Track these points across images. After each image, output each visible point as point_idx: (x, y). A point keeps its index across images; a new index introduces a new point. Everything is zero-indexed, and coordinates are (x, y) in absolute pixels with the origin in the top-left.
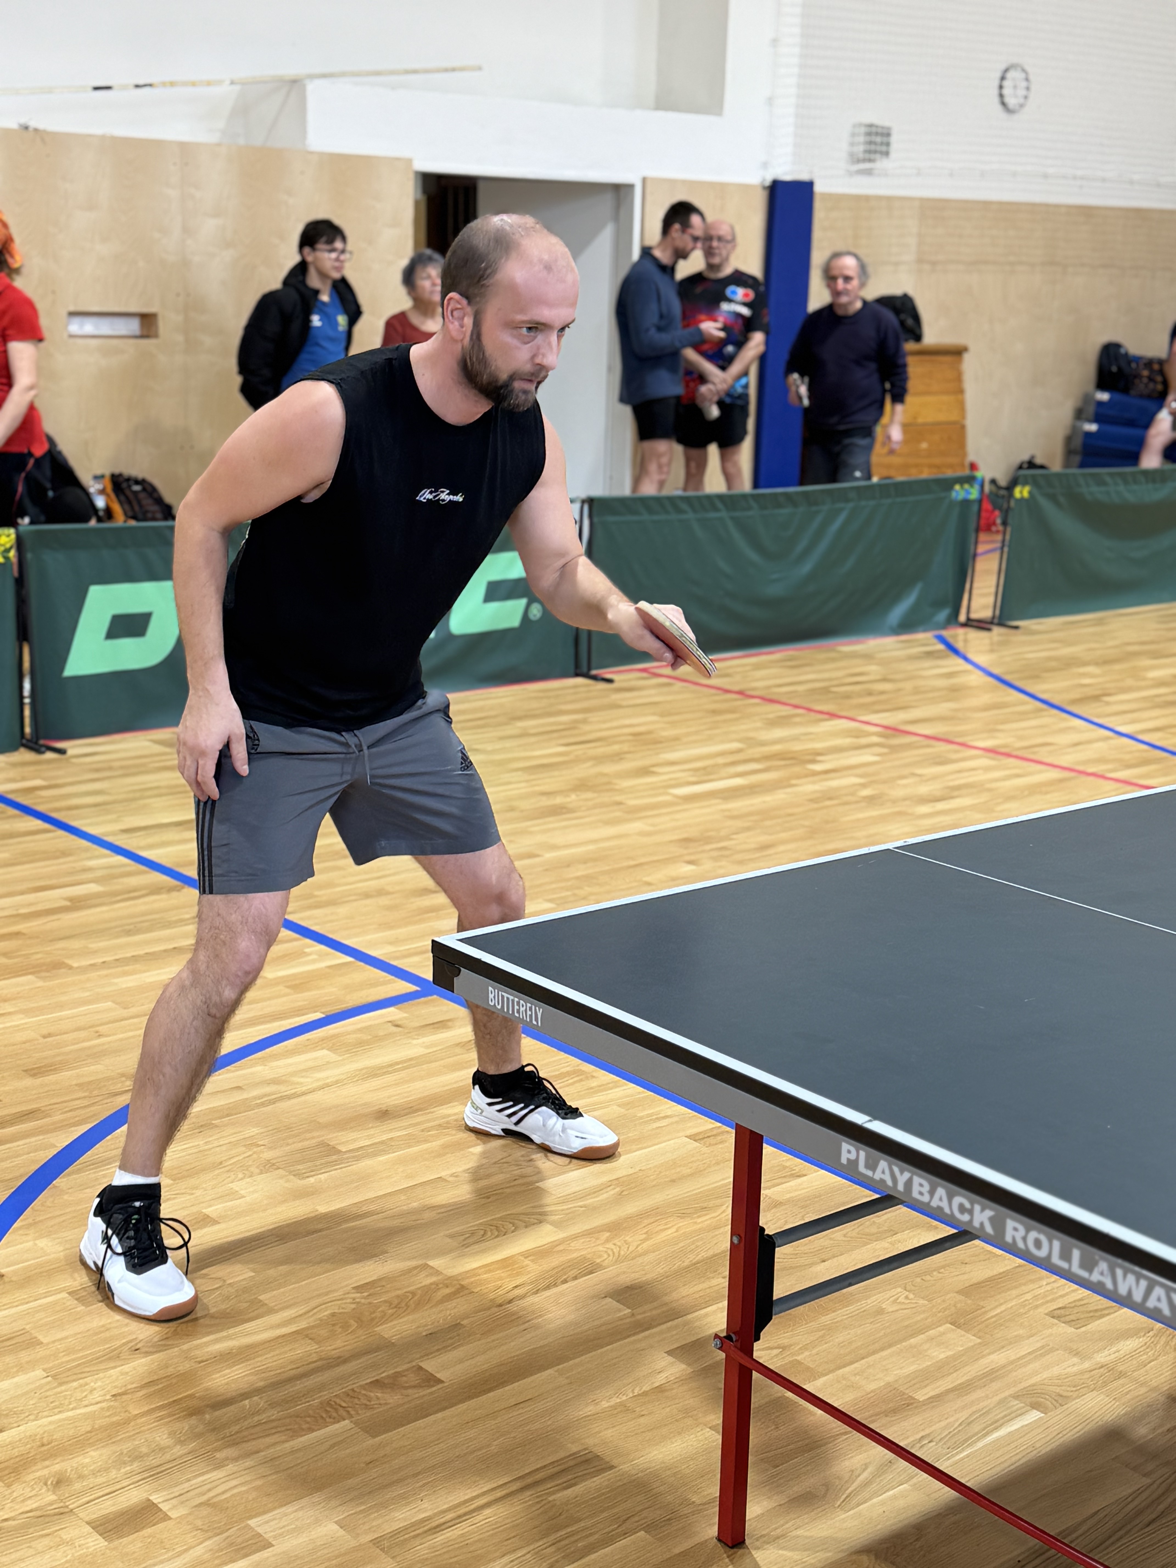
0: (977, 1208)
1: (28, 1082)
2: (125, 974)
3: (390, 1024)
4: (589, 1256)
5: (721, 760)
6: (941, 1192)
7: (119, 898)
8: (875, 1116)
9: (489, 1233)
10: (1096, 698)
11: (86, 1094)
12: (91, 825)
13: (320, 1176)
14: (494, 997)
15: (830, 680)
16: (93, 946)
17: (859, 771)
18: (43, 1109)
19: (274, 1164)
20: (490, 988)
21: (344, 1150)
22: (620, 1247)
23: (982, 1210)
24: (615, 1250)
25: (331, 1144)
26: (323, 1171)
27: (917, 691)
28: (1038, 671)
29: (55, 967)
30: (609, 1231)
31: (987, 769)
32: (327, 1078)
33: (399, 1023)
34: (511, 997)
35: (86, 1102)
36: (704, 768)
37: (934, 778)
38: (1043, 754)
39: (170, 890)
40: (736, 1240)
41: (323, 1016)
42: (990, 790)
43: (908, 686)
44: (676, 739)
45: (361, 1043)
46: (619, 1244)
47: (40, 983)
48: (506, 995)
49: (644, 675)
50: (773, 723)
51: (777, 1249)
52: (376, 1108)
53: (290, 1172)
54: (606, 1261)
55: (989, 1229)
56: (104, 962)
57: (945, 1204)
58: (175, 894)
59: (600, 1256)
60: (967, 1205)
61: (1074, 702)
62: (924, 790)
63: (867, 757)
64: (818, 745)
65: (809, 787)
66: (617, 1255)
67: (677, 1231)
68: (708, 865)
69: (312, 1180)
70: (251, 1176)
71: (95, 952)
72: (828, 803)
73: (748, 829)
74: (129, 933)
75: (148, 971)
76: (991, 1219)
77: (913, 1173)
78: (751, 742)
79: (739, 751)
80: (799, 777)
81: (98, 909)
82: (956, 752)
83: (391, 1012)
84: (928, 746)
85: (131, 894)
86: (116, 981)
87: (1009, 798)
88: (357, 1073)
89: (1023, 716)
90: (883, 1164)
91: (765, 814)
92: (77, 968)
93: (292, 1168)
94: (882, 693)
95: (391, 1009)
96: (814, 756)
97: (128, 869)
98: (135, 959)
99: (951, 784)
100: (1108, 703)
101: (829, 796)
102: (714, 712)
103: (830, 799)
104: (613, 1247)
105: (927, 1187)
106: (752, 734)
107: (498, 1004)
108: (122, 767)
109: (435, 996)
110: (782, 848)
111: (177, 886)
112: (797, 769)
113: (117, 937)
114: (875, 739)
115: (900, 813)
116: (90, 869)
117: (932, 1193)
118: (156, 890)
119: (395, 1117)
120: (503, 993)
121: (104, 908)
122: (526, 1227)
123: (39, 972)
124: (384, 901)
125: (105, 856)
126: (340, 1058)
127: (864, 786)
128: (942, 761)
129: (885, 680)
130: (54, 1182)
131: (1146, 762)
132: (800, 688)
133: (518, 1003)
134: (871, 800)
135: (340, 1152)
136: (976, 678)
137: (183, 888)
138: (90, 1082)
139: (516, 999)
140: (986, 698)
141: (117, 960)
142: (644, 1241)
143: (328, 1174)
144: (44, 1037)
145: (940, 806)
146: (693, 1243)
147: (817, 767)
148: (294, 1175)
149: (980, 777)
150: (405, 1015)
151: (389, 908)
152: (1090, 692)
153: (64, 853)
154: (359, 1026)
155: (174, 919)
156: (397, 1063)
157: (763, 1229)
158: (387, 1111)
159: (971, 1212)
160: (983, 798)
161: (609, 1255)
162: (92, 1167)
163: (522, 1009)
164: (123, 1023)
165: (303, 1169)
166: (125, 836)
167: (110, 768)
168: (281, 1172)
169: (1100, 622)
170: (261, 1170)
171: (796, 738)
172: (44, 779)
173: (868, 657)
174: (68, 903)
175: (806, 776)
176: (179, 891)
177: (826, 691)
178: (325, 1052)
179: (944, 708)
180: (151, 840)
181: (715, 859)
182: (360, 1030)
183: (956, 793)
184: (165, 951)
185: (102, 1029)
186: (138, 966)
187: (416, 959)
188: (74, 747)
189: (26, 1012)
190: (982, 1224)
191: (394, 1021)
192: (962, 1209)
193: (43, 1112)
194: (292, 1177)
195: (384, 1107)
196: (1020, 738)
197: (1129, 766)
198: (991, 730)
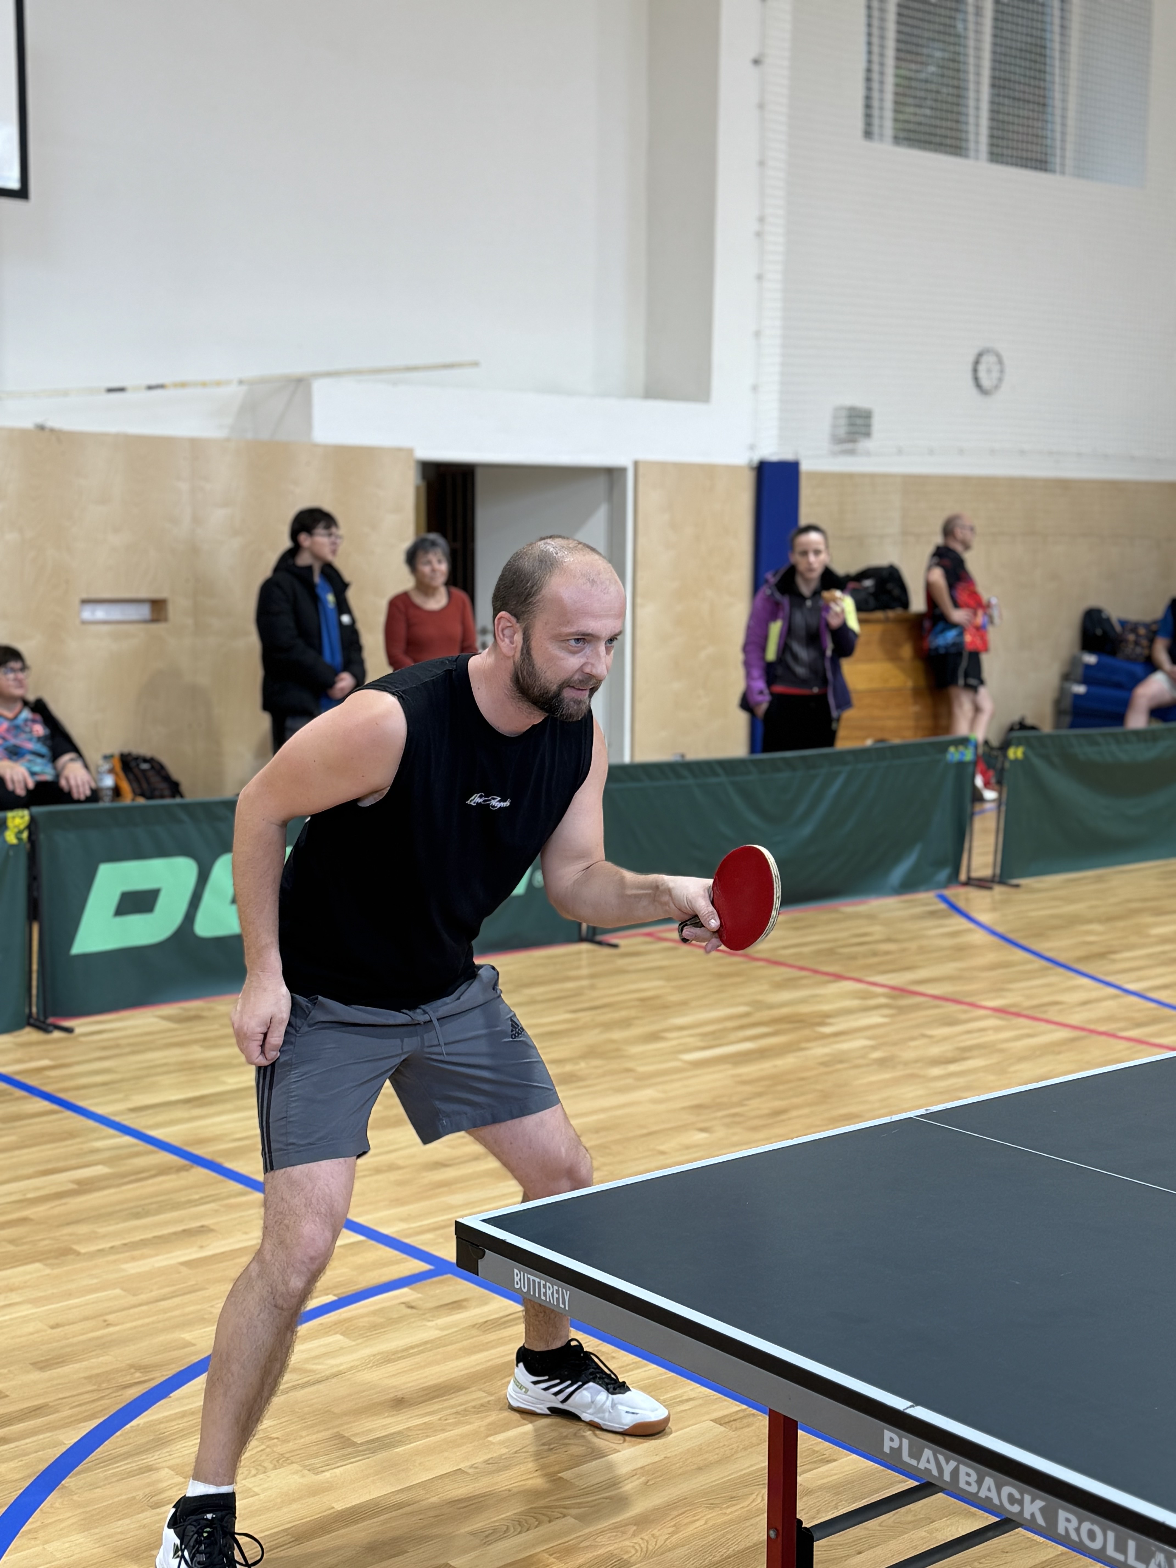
0: (1027, 1498)
1: (36, 1376)
2: (134, 1259)
3: (403, 1306)
4: (615, 1552)
5: (729, 1024)
6: (989, 1481)
7: (126, 1180)
8: (917, 1402)
9: (512, 1529)
10: (1102, 956)
11: (95, 1387)
12: (97, 1104)
13: (336, 1470)
14: (520, 1280)
15: (835, 940)
16: (102, 1230)
17: (869, 1033)
18: (51, 1404)
19: (288, 1459)
20: (516, 1271)
21: (359, 1442)
22: (647, 1542)
23: (1032, 1501)
24: (642, 1545)
25: (346, 1435)
26: (339, 1464)
27: (922, 950)
28: (1043, 930)
29: (64, 1253)
30: (635, 1525)
31: (997, 1029)
32: (341, 1364)
33: (413, 1304)
34: (537, 1280)
35: (95, 1396)
36: (713, 1033)
37: (945, 1039)
38: (1052, 1014)
39: (180, 1169)
40: (773, 1534)
41: (335, 1298)
42: (1002, 1051)
43: (913, 945)
44: (684, 1003)
45: (374, 1327)
46: (646, 1538)
47: (48, 1271)
48: (532, 1278)
49: (648, 939)
50: (780, 985)
51: (815, 1543)
52: (392, 1395)
53: (305, 1467)
54: (634, 1558)
55: (1041, 1521)
56: (112, 1247)
57: (993, 1495)
58: (184, 1174)
59: (627, 1552)
60: (1017, 1496)
61: (1080, 959)
62: (935, 1051)
63: (875, 1019)
64: (826, 1007)
65: (819, 1051)
66: (645, 1549)
67: (706, 1523)
68: (721, 1132)
69: (327, 1474)
70: (265, 1472)
71: (104, 1236)
72: (840, 1066)
73: (759, 1095)
74: (137, 1216)
75: (157, 1255)
76: (1042, 1510)
77: (959, 1462)
78: (759, 1005)
79: (747, 1015)
80: (808, 1040)
81: (106, 1192)
82: (965, 1012)
83: (405, 1293)
84: (936, 1007)
85: (139, 1175)
86: (124, 1266)
87: (1021, 1059)
88: (372, 1358)
89: (1029, 975)
90: (928, 1453)
91: (776, 1079)
92: (85, 1254)
93: (307, 1463)
94: (887, 953)
95: (405, 1290)
96: (824, 1018)
97: (136, 1149)
98: (144, 1243)
99: (962, 1044)
100: (1114, 961)
101: (839, 1059)
102: (721, 976)
103: (841, 1062)
104: (641, 1541)
105: (974, 1476)
106: (759, 997)
107: (524, 1287)
108: (130, 1045)
109: (449, 1276)
110: (794, 1113)
111: (185, 1166)
112: (807, 1032)
113: (125, 1220)
114: (883, 1000)
115: (913, 1076)
116: (97, 1151)
117: (980, 1482)
118: (164, 1170)
119: (411, 1405)
120: (529, 1276)
121: (112, 1191)
122: (550, 1522)
123: (48, 1258)
124: (394, 1176)
125: (113, 1137)
126: (354, 1343)
127: (874, 1048)
128: (951, 1022)
129: (889, 940)
130: (63, 1482)
131: (1155, 1021)
132: (806, 950)
133: (545, 1286)
134: (883, 1063)
135: (354, 1444)
136: (979, 937)
137: (192, 1167)
138: (98, 1375)
139: (543, 1282)
140: (991, 957)
141: (125, 1245)
142: (672, 1534)
143: (343, 1467)
144: (52, 1327)
145: (953, 1068)
146: (723, 1535)
147: (827, 1030)
148: (309, 1470)
149: (990, 1037)
150: (420, 1295)
151: (400, 1183)
152: (1095, 949)
153: (71, 1135)
154: (372, 1308)
155: (183, 1199)
156: (412, 1347)
157: (800, 1522)
158: (403, 1398)
159: (1021, 1502)
160: (994, 1059)
161: (637, 1551)
162: (102, 1465)
163: (549, 1292)
164: (132, 1311)
165: (318, 1463)
166: (133, 1115)
167: (118, 1046)
168: (295, 1466)
169: (1099, 879)
170: (275, 1466)
171: (803, 1001)
172: (51, 1059)
173: (871, 917)
174: (75, 1186)
175: (816, 1039)
176: (187, 1170)
177: (831, 952)
178: (339, 1337)
179: (949, 968)
180: (160, 1118)
181: (728, 1126)
182: (375, 1313)
183: (967, 1054)
184: (175, 1233)
185: (110, 1318)
186: (146, 1251)
187: (429, 1236)
188: (81, 1025)
189: (35, 1302)
190: (1033, 1515)
191: (409, 1302)
192: (1012, 1499)
193: (52, 1407)
194: (306, 1472)
195: (400, 1394)
196: (1029, 997)
197: (1140, 1025)
198: (998, 990)
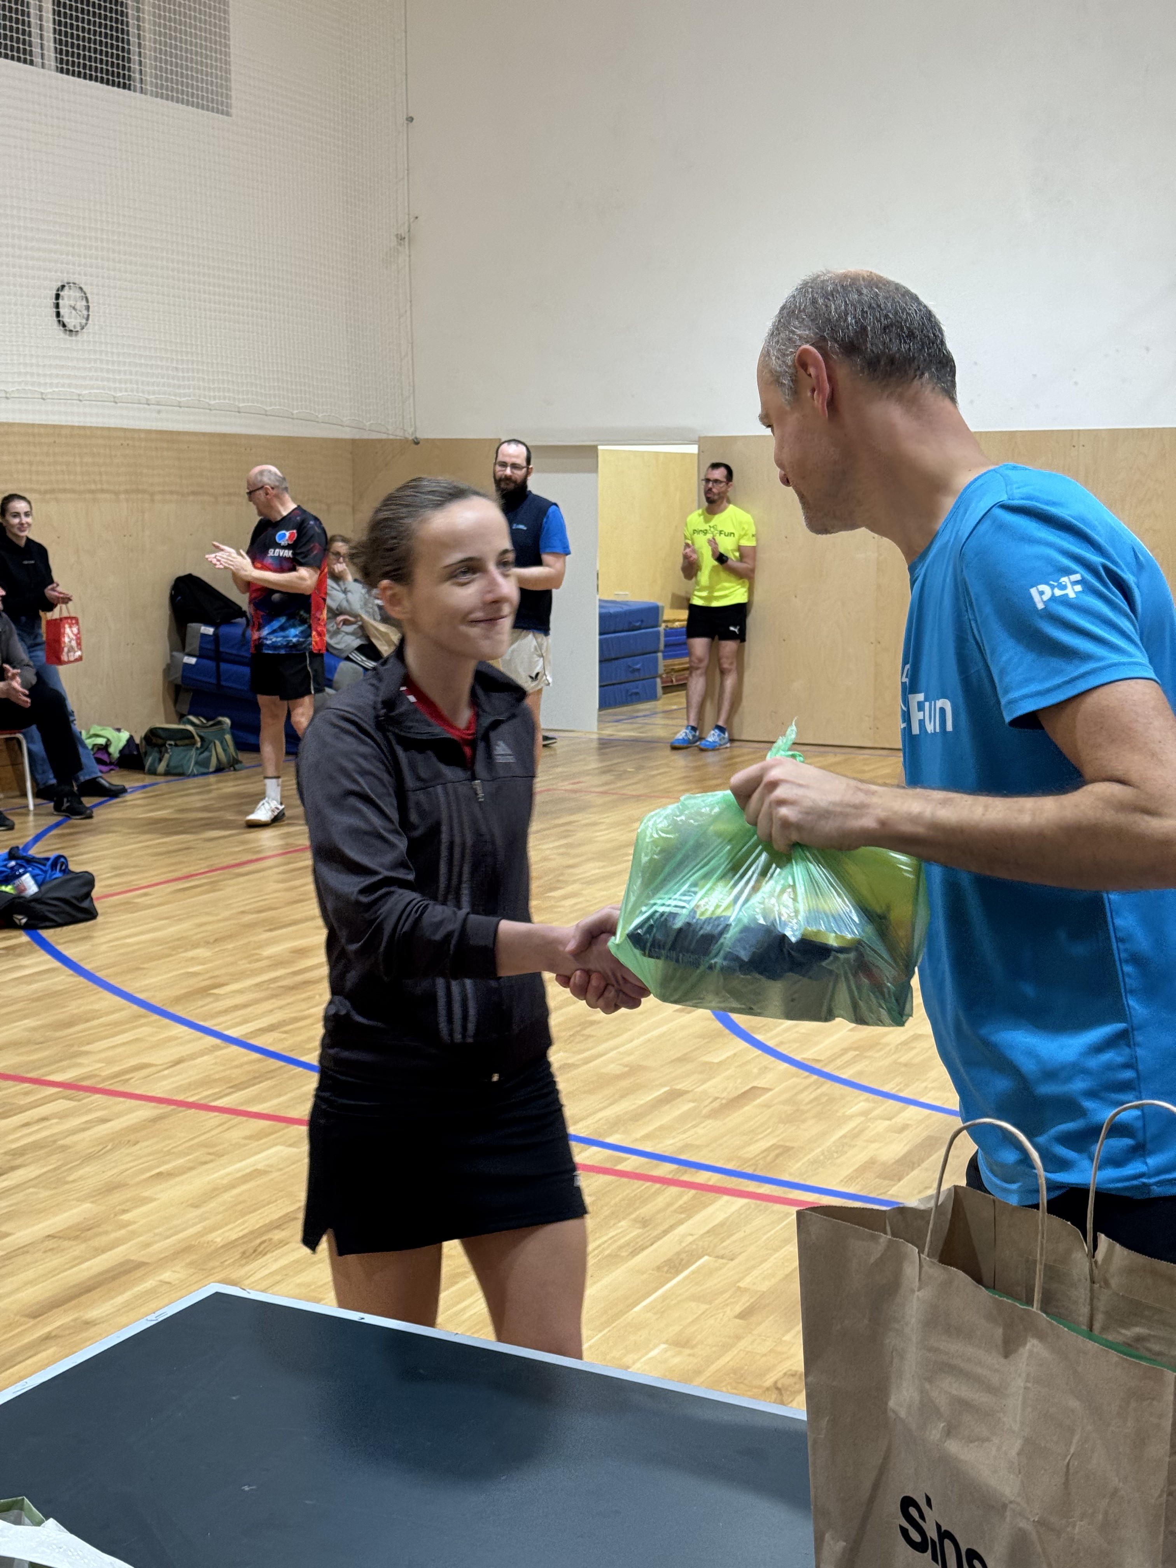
10: (204, 991)
28: (139, 962)
31: (63, 1116)
38: (135, 1083)
42: (64, 1148)
61: (179, 1000)
82: (26, 1094)
87: (89, 1158)
89: (115, 1028)
99: (14, 1146)
100: (218, 998)
131: (256, 1079)
136: (62, 979)
140: (71, 1007)
149: (55, 1128)
152: (197, 983)
160: (54, 1161)
179: (20, 1028)
196: (109, 1062)
197: (238, 1087)
198: (72, 1055)
